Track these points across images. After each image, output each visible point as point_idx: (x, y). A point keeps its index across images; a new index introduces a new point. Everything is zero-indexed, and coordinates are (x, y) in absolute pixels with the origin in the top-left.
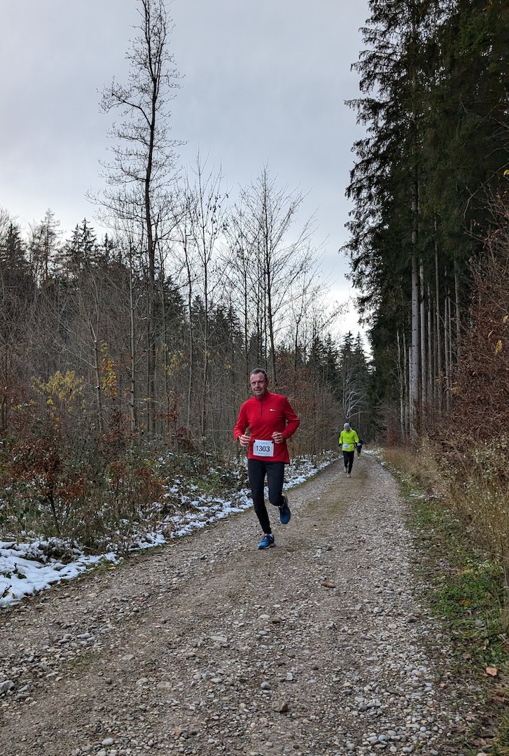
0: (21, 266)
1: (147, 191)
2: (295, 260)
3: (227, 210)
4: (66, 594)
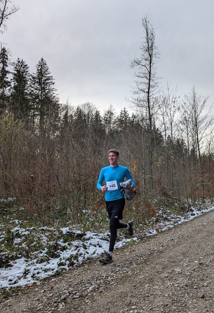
0: (100, 126)
1: (148, 96)
2: (207, 120)
3: (180, 102)
4: (118, 253)
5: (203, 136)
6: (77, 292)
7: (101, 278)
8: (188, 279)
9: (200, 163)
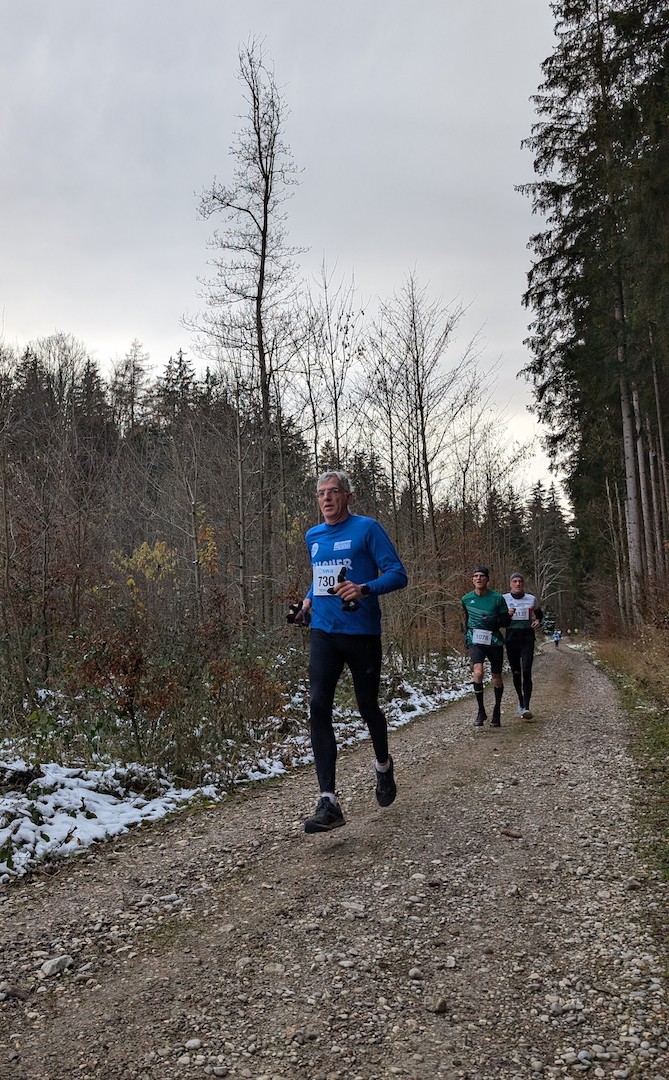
0: (100, 411)
1: (259, 312)
2: (457, 390)
3: (363, 329)
4: (148, 841)
5: (442, 445)
7: (86, 929)
8: (390, 941)
9: (432, 535)
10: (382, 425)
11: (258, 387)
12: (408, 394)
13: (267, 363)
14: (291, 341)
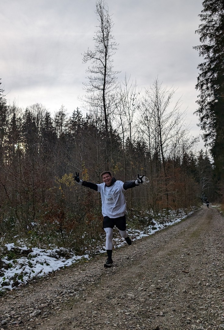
2: (172, 120)
3: (140, 100)
4: (66, 273)
5: (167, 138)
6: (19, 316)
7: (46, 301)
9: (164, 169)
10: (146, 132)
11: (104, 120)
12: (155, 121)
13: (107, 112)
14: (115, 104)
